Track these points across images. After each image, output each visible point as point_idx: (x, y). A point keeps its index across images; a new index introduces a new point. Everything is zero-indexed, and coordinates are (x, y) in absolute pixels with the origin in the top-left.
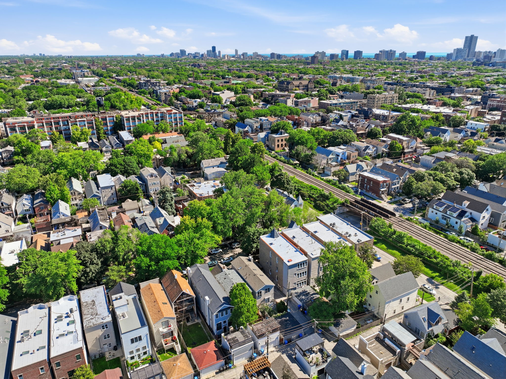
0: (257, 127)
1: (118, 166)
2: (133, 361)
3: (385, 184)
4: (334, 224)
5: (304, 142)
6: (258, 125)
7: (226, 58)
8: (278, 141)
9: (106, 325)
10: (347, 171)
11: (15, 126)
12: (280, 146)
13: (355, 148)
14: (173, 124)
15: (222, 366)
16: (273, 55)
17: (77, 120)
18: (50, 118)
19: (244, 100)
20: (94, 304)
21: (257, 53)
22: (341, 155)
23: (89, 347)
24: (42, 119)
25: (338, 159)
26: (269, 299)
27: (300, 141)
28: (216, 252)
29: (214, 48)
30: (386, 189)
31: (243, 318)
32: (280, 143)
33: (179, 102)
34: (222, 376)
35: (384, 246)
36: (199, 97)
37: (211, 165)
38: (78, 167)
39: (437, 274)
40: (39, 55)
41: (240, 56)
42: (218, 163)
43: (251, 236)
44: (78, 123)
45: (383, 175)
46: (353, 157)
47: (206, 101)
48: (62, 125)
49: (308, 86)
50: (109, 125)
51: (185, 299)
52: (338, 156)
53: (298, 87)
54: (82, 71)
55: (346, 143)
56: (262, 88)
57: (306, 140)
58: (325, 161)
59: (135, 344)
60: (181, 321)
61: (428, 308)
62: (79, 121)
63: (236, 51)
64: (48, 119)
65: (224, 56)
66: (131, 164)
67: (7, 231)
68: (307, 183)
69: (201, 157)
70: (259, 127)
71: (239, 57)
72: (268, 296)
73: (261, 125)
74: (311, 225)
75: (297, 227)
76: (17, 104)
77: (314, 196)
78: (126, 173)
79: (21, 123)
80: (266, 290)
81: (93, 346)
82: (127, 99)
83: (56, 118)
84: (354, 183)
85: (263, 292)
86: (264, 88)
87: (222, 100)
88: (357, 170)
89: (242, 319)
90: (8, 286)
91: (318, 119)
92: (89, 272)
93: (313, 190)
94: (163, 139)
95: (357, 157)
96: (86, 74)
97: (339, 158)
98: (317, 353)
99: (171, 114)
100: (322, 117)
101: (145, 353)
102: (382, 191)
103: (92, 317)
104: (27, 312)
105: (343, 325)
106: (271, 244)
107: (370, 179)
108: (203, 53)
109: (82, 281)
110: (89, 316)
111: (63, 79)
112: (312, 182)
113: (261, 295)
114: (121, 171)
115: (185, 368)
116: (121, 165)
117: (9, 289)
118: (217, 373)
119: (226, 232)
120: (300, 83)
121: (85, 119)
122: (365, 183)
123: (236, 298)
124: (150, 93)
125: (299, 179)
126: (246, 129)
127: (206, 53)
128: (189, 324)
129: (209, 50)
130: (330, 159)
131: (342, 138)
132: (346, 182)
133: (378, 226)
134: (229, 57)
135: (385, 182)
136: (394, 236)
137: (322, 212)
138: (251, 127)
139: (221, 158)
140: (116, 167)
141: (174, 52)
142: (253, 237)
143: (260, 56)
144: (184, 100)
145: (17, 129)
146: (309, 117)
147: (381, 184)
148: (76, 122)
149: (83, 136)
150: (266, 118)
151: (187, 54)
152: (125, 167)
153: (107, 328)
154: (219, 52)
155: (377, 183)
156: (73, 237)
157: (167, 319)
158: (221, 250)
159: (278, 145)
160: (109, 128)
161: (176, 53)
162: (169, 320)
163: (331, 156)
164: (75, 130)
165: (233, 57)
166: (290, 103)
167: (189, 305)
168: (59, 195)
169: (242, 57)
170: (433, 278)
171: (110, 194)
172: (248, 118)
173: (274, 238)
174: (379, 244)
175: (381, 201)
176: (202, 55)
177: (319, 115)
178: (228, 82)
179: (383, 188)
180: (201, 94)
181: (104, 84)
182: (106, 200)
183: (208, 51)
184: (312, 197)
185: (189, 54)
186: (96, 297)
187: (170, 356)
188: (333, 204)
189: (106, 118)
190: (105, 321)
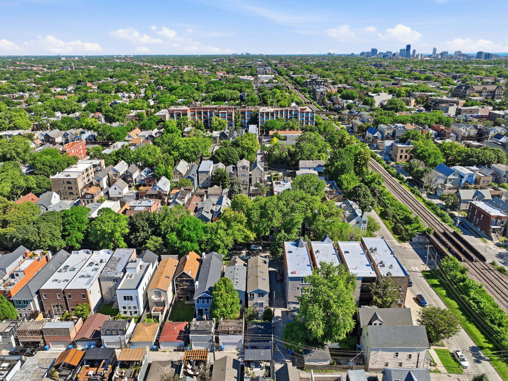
0: (388, 134)
1: (221, 155)
2: (125, 315)
3: (499, 221)
4: (375, 250)
5: (426, 156)
6: (390, 132)
7: (419, 58)
8: (402, 151)
9: (116, 280)
10: (459, 197)
11: (174, 113)
12: (403, 157)
13: (492, 171)
14: (304, 123)
15: (180, 346)
16: (480, 54)
17: (220, 112)
18: (201, 109)
19: (396, 104)
20: (118, 261)
21: (460, 52)
22: (466, 177)
23: (103, 293)
24: (194, 109)
25: (461, 181)
26: (262, 304)
27: (421, 155)
28: (255, 248)
29: (409, 47)
30: (499, 227)
31: (218, 311)
32: (404, 154)
33: (329, 102)
34: (177, 355)
35: (444, 292)
36: (353, 98)
37: (308, 166)
38: (188, 151)
39: (491, 346)
40: (245, 54)
41: (438, 55)
42: (315, 165)
43: (277, 240)
44: (220, 115)
45: (503, 209)
46: (484, 181)
47: (358, 103)
48: (209, 115)
49: (495, 92)
50: (246, 118)
51: (185, 279)
52: (462, 177)
53: (481, 92)
54: (264, 69)
55: (480, 164)
56: (431, 92)
57: (429, 154)
58: (441, 181)
59: (127, 302)
60: (181, 298)
61: (409, 372)
62: (221, 113)
63: (435, 50)
64: (199, 109)
65: (418, 56)
66: (232, 154)
67: (120, 193)
68: (400, 201)
69: (299, 157)
70: (391, 134)
71: (436, 57)
72: (262, 301)
73: (394, 133)
74: (349, 244)
75: (330, 242)
76: (191, 95)
77: (398, 217)
78: (226, 162)
79: (179, 111)
80: (259, 294)
81: (106, 293)
82: (282, 96)
83: (205, 109)
84: (464, 212)
85: (256, 295)
86: (434, 91)
87: (375, 102)
88: (473, 198)
89: (216, 312)
90: (85, 232)
91: (473, 132)
92: (139, 237)
93: (402, 211)
94: (284, 136)
95: (490, 182)
96: (268, 72)
97: (463, 181)
98: (262, 369)
99: (303, 112)
100: (480, 130)
101: (136, 312)
102: (494, 229)
103: (110, 270)
104: (78, 253)
105: (312, 354)
106: (290, 252)
107: (481, 211)
108: (395, 52)
109: (132, 242)
110: (109, 268)
111: (246, 76)
112: (408, 202)
113: (253, 297)
114: (222, 160)
115: (149, 335)
116: (224, 154)
117: (85, 235)
118: (175, 350)
119: (262, 230)
120: (484, 88)
121: (226, 111)
122: (475, 215)
123: (215, 290)
124: (309, 92)
125: (395, 195)
126: (376, 135)
127: (399, 52)
128: (187, 302)
129: (403, 48)
130: (450, 180)
131: (478, 157)
132: (455, 209)
133: (447, 267)
134: (423, 57)
135: (498, 217)
136: (461, 284)
137: (397, 236)
138: (382, 133)
139: (322, 161)
140: (219, 156)
141: (365, 52)
142: (279, 241)
143: (464, 55)
144: (334, 100)
145: (175, 115)
146: (461, 129)
147: (494, 220)
148: (219, 113)
149: (220, 126)
150: (403, 126)
151: (378, 53)
152: (226, 157)
153: (117, 282)
154: (414, 51)
155: (487, 216)
156: (145, 206)
157: (160, 291)
158: (261, 248)
159: (401, 157)
160: (246, 121)
161: (366, 52)
162: (161, 292)
163: (451, 177)
164: (215, 121)
165: (429, 56)
166: (452, 111)
167: (189, 285)
168: (164, 172)
169: (440, 57)
170: (482, 348)
171: (205, 179)
172: (383, 123)
173: (298, 247)
174: (439, 289)
175: (487, 241)
176: (394, 55)
177: (476, 127)
178: (397, 84)
179: (496, 225)
180: (356, 94)
181: (277, 81)
182: (202, 182)
183: (401, 50)
184: (395, 218)
185: (380, 53)
186: (124, 256)
187: (154, 323)
188: (413, 230)
189: (245, 111)
190: (116, 276)
